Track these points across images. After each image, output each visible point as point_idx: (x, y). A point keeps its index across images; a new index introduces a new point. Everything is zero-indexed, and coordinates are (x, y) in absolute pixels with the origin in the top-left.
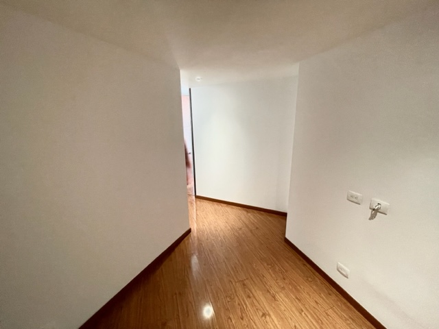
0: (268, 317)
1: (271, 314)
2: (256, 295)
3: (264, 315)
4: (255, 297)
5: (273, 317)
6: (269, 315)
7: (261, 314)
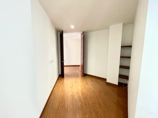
0: (77, 92)
1: (75, 92)
2: (77, 97)
3: (77, 93)
4: (78, 97)
5: (75, 91)
6: (76, 92)
7: (78, 93)
